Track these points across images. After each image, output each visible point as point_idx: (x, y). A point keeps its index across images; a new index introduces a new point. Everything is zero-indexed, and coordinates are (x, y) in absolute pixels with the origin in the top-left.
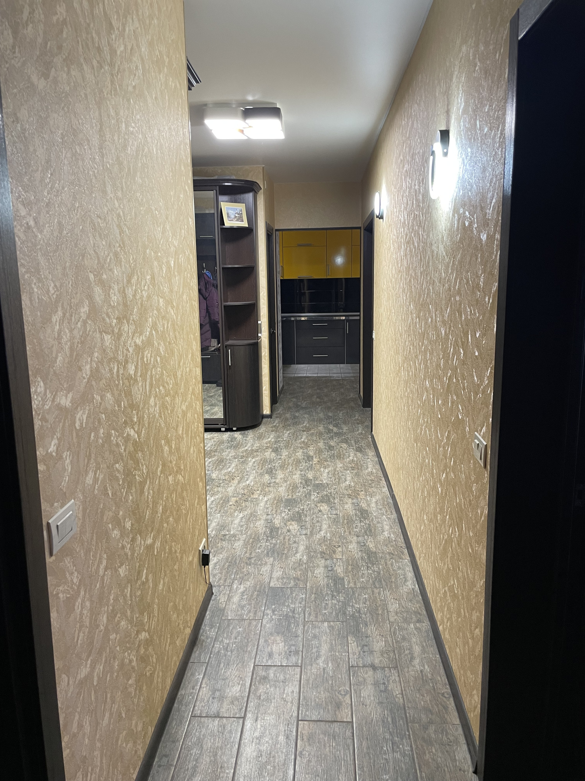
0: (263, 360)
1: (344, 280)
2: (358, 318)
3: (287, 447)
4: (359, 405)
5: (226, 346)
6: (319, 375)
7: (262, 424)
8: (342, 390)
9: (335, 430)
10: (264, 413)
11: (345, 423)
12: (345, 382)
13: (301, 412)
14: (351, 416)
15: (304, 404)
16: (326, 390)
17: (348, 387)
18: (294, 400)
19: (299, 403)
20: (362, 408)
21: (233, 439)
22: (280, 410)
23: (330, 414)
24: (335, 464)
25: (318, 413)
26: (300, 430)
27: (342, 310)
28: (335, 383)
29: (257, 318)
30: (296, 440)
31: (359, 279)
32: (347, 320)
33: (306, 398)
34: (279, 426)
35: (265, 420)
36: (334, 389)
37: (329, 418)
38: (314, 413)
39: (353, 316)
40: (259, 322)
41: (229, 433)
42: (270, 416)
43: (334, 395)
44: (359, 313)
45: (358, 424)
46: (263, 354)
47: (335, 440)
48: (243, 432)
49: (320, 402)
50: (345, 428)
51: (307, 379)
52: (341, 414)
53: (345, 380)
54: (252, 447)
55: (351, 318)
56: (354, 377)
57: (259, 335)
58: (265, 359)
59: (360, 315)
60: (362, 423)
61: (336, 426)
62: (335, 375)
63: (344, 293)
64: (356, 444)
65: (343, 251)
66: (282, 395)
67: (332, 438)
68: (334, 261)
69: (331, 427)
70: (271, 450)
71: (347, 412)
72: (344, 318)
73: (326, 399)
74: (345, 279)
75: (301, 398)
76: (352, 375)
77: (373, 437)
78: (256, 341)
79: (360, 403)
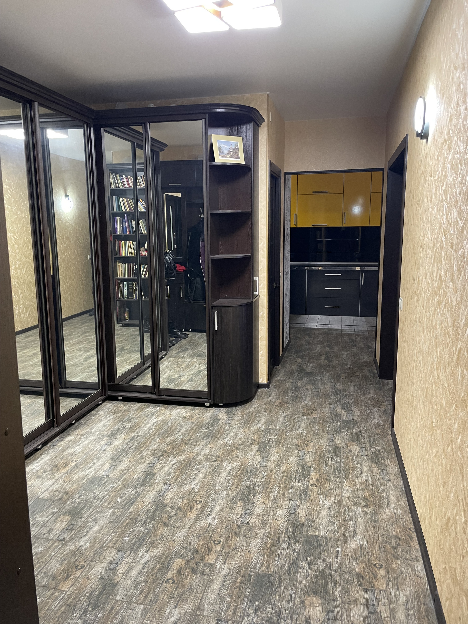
0: (261, 321)
1: (360, 228)
2: (376, 269)
3: (278, 442)
4: (374, 374)
5: (212, 307)
6: (331, 327)
7: (256, 397)
8: (354, 349)
9: (344, 415)
10: (260, 382)
11: (357, 403)
12: (358, 339)
13: (305, 380)
14: (364, 391)
15: (310, 368)
16: (336, 349)
17: (361, 345)
18: (299, 360)
19: (304, 367)
20: (378, 379)
21: (215, 420)
22: (281, 375)
23: (339, 387)
24: (341, 489)
25: (324, 384)
26: (299, 412)
27: (357, 260)
28: (346, 338)
29: (253, 274)
30: (291, 431)
31: (379, 228)
32: (363, 271)
33: (313, 359)
34: (275, 402)
35: (260, 390)
36: (346, 347)
37: (337, 392)
38: (320, 384)
39: (370, 267)
40: (255, 278)
41: (213, 410)
42: (266, 386)
43: (345, 356)
44: (377, 263)
45: (374, 406)
46: (261, 314)
47: (343, 435)
48: (230, 409)
49: (329, 366)
50: (357, 413)
51: (317, 332)
52: (352, 388)
53: (358, 335)
54: (234, 439)
55: (366, 268)
56: (368, 331)
57: (255, 293)
58: (263, 320)
59: (378, 266)
60: (378, 404)
61: (345, 407)
62: (348, 328)
63: (360, 241)
64: (371, 446)
65: (361, 201)
66: (286, 353)
67: (338, 431)
68: (351, 209)
69: (339, 409)
70: (257, 447)
71: (360, 385)
72: (359, 268)
73: (335, 362)
74: (362, 227)
75: (307, 358)
76: (366, 328)
77: (394, 435)
78: (251, 300)
79: (376, 371)
